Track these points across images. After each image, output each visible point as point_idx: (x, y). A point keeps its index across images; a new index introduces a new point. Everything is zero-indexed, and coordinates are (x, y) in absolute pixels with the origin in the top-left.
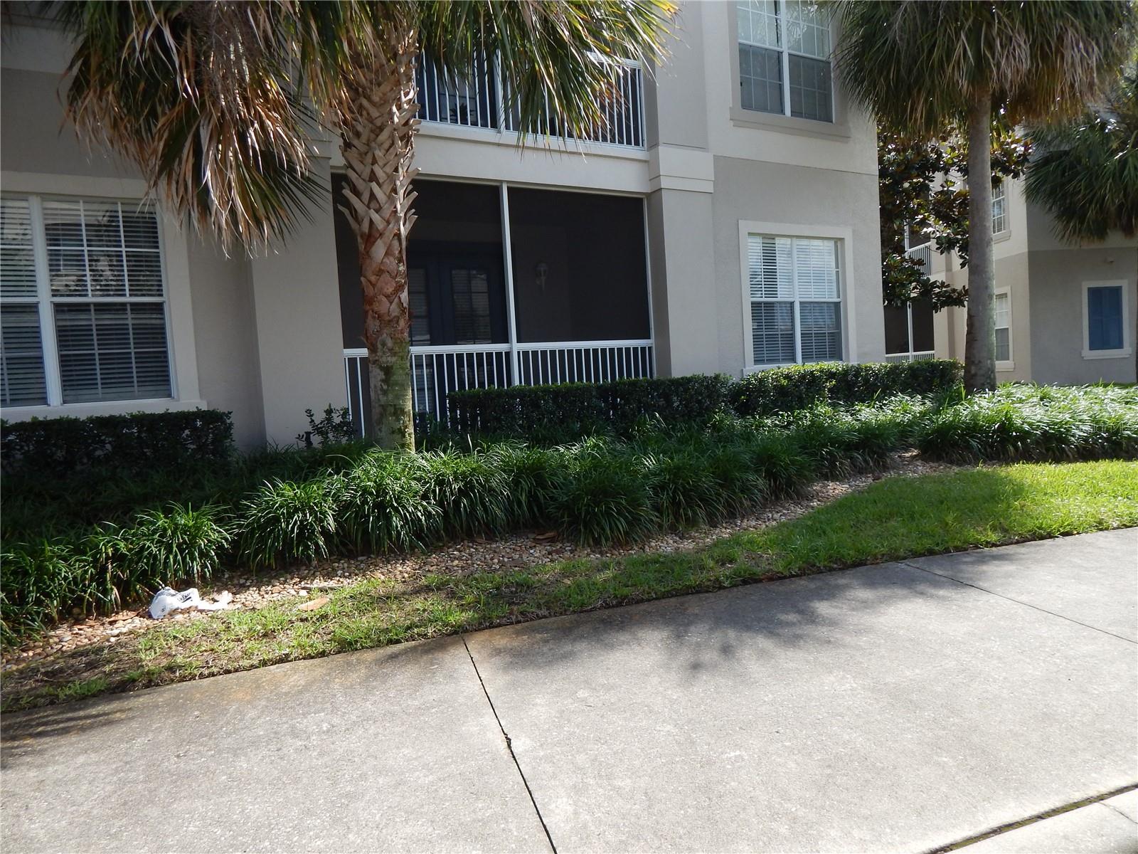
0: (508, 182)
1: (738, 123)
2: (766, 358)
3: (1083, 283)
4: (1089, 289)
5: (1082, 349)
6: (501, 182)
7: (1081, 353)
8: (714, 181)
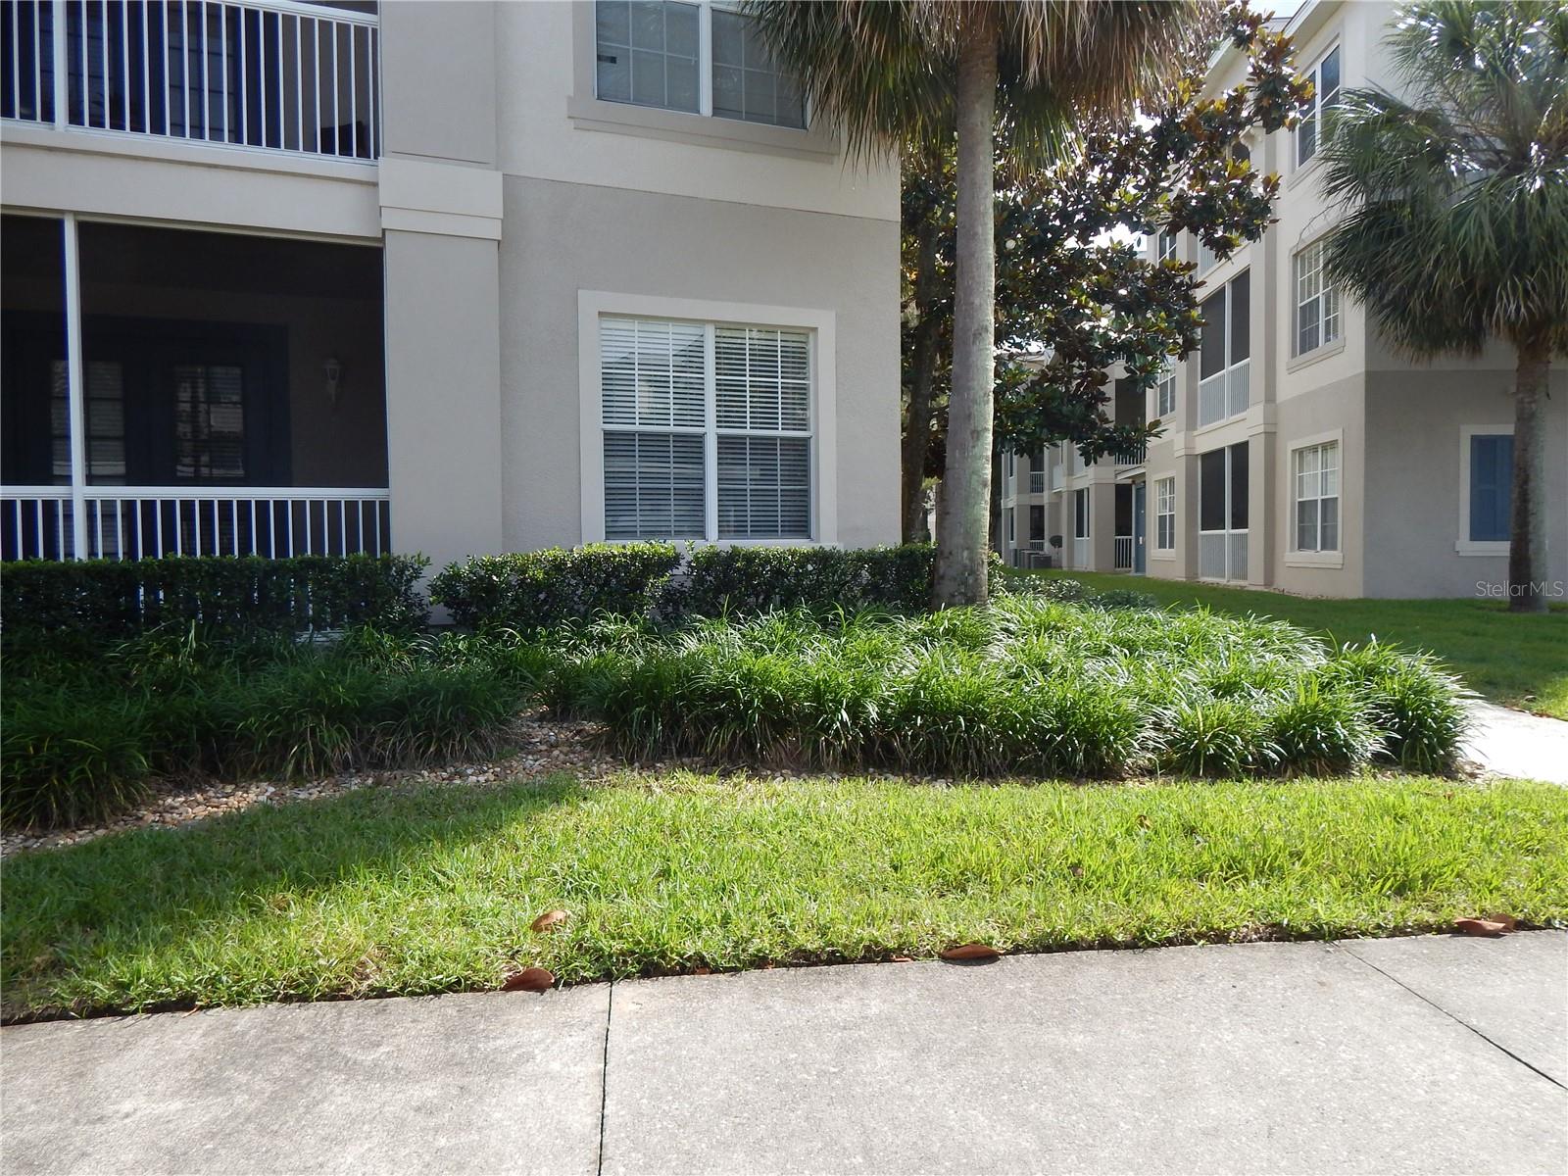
0: (76, 213)
1: (582, 121)
2: (639, 529)
3: (1462, 427)
4: (1474, 438)
5: (1458, 538)
6: (62, 212)
7: (1454, 545)
8: (502, 221)
